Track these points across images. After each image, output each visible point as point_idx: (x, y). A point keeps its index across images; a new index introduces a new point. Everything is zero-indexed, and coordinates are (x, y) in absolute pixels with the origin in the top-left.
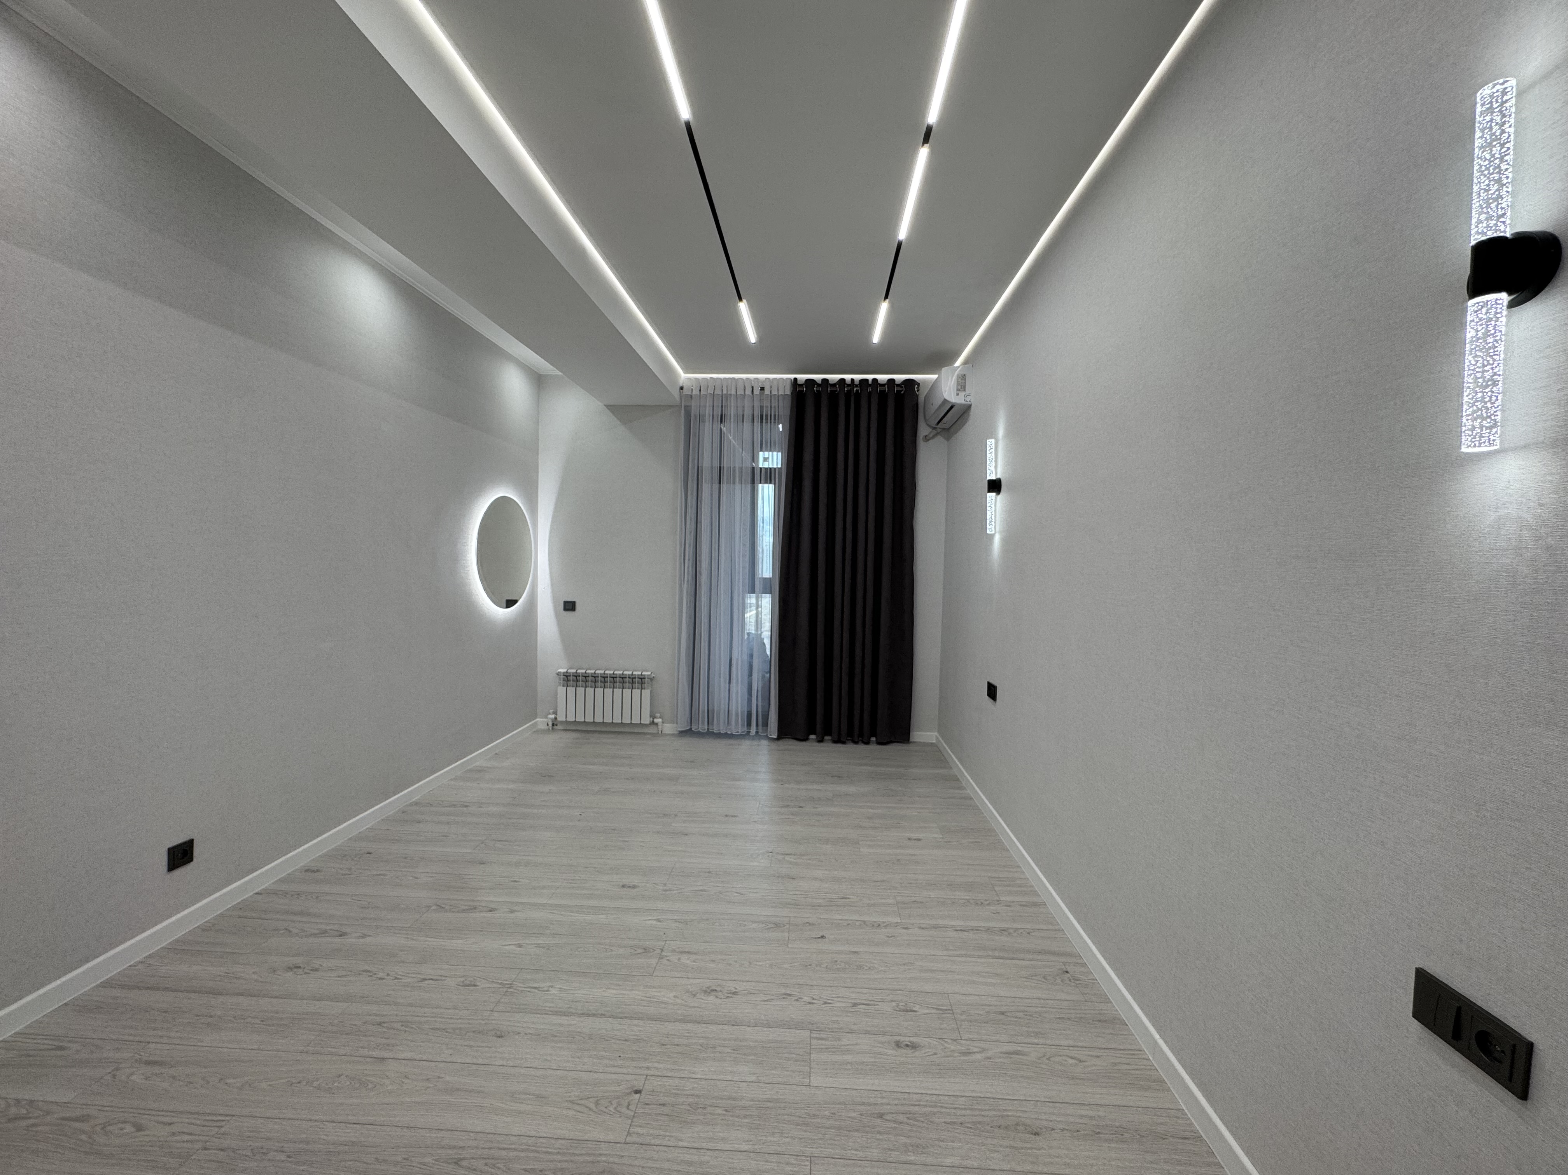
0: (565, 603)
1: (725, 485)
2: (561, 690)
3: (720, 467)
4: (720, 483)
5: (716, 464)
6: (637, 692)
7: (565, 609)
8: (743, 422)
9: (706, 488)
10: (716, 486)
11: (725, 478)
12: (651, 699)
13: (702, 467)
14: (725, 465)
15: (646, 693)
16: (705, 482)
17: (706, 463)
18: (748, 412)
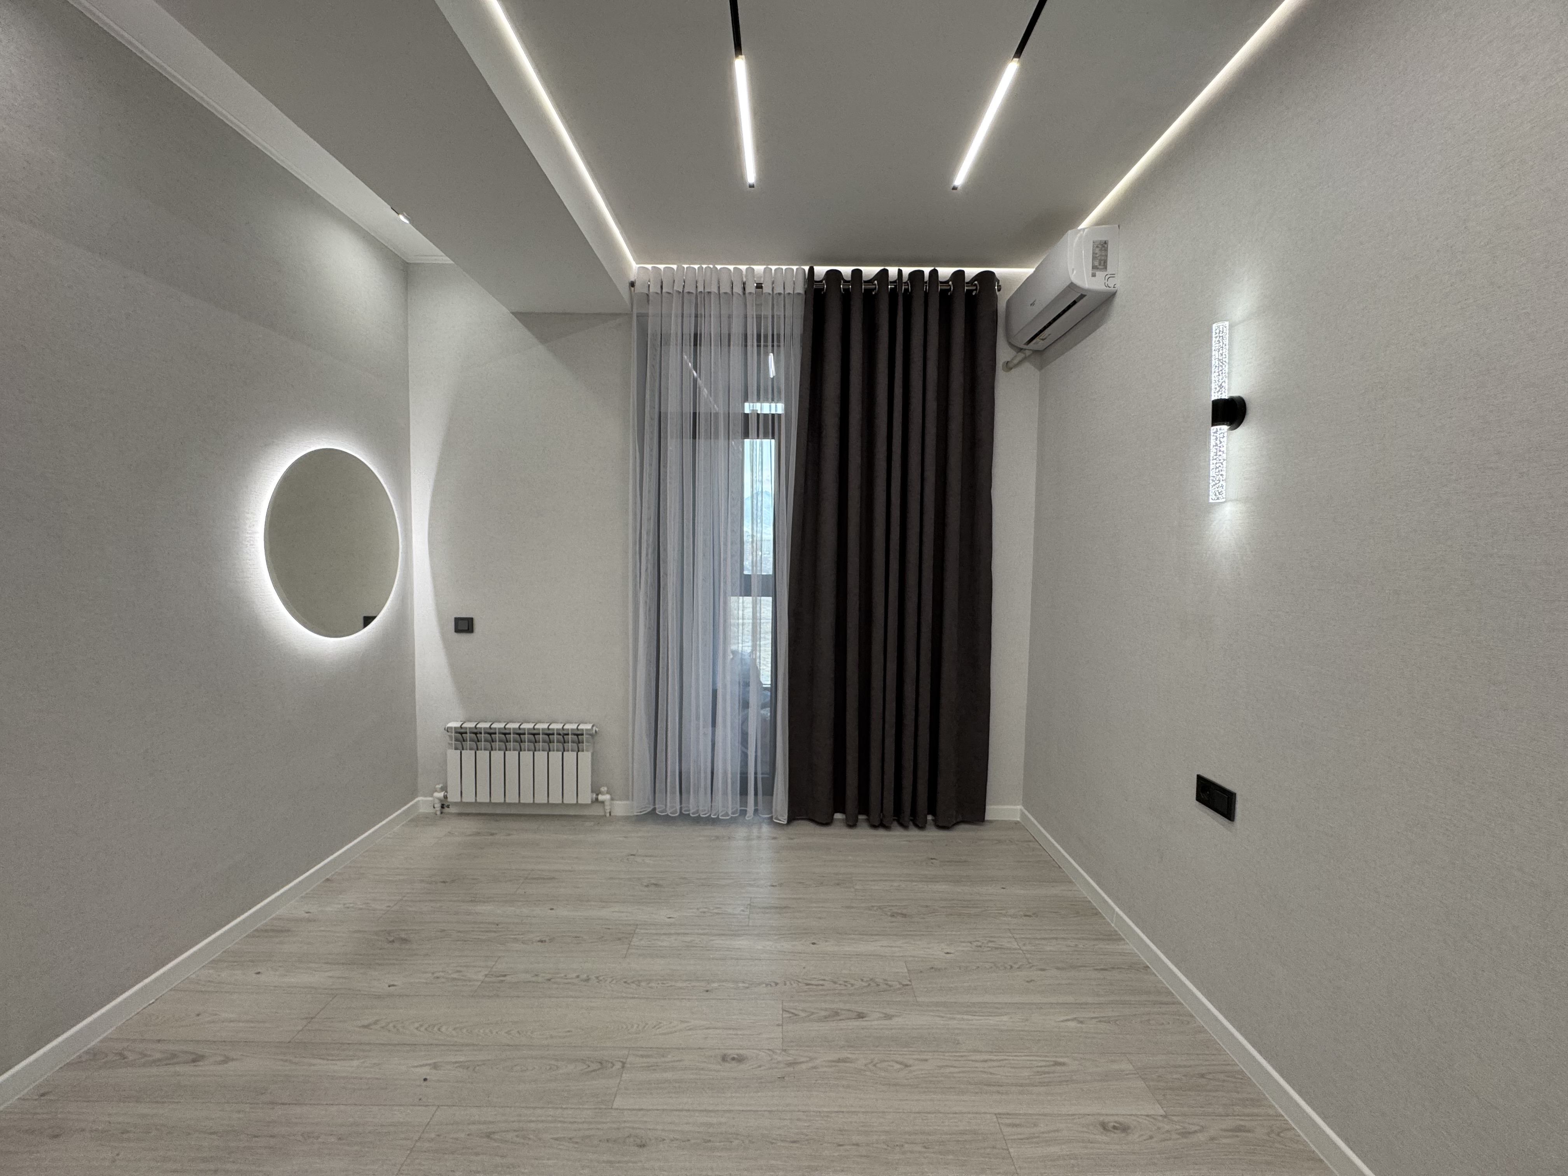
0: (457, 620)
1: (702, 441)
2: (453, 755)
3: (695, 414)
4: (694, 437)
5: (688, 409)
6: (570, 756)
7: (457, 630)
8: (729, 345)
9: (672, 446)
10: (688, 441)
11: (702, 430)
12: (593, 764)
13: (666, 414)
14: (702, 409)
15: (586, 757)
16: (672, 438)
17: (672, 406)
18: (737, 329)
